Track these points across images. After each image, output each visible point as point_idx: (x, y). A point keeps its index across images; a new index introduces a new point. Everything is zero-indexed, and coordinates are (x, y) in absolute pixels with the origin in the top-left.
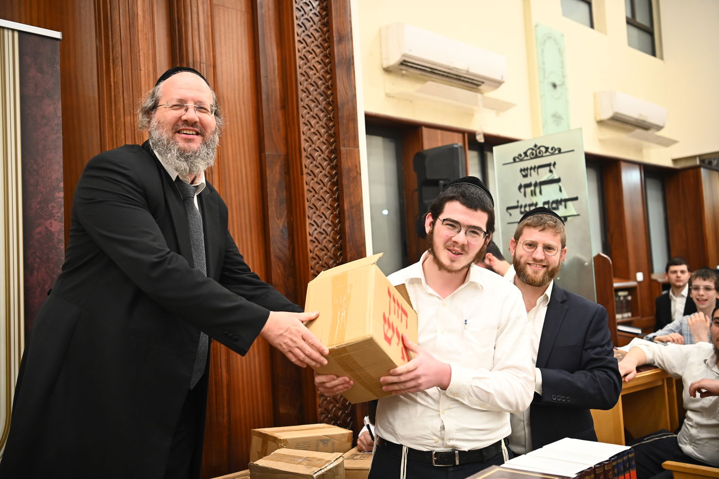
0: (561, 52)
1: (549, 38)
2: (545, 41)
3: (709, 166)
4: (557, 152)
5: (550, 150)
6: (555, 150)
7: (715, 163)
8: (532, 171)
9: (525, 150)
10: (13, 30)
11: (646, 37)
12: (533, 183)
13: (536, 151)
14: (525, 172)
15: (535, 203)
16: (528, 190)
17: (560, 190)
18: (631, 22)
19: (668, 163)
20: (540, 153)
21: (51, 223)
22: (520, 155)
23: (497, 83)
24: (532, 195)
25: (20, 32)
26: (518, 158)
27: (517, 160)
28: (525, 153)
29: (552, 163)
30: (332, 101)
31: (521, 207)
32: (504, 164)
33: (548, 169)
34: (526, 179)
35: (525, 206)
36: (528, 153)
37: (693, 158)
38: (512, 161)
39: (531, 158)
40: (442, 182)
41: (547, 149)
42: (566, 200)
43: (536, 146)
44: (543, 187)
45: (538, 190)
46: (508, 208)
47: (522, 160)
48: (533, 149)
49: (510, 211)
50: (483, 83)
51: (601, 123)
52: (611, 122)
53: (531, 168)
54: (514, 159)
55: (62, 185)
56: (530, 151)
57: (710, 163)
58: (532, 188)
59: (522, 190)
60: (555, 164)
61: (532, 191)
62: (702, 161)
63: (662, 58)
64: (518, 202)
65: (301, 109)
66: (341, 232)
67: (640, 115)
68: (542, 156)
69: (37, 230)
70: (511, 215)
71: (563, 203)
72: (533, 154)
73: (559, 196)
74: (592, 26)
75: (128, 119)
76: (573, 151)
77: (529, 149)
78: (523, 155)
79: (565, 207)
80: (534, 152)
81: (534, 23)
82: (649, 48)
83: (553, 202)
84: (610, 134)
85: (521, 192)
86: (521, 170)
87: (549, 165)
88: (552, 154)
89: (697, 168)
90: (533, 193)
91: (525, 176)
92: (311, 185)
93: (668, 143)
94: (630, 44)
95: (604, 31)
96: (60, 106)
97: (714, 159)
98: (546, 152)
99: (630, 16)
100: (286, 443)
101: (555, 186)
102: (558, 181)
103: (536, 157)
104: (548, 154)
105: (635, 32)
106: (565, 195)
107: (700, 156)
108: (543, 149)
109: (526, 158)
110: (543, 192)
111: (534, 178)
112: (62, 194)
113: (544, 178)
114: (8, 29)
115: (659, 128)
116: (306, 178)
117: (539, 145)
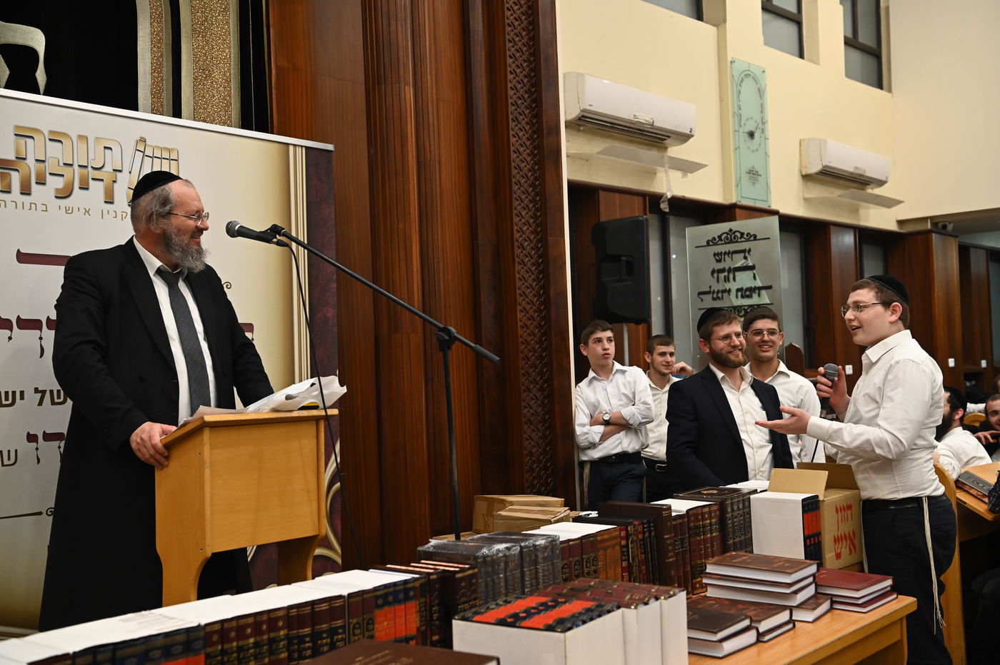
0: (761, 93)
1: (747, 75)
2: (742, 80)
3: (943, 231)
4: (752, 238)
5: (745, 236)
6: (751, 237)
7: (950, 227)
8: (726, 256)
9: (719, 234)
10: (302, 146)
11: (871, 61)
12: (727, 268)
13: (731, 236)
14: (719, 257)
15: (728, 289)
16: (722, 276)
17: (755, 278)
18: (850, 43)
19: (893, 227)
20: (735, 238)
21: (327, 310)
22: (714, 239)
23: (685, 137)
24: (725, 281)
25: (306, 147)
26: (712, 241)
27: (711, 243)
28: (720, 237)
29: (747, 249)
30: (540, 191)
31: (714, 292)
32: (696, 247)
33: (743, 255)
34: (719, 264)
35: (718, 292)
36: (723, 237)
37: (924, 219)
38: (705, 244)
39: (726, 243)
40: (624, 258)
41: (742, 234)
42: (760, 289)
43: (731, 230)
44: (737, 274)
45: (731, 276)
46: (700, 293)
47: (716, 244)
48: (727, 233)
49: (701, 296)
50: (669, 137)
51: (806, 178)
52: (820, 177)
53: (725, 253)
54: (708, 242)
55: (335, 277)
56: (725, 235)
57: (944, 227)
58: (726, 274)
59: (715, 275)
60: (750, 250)
61: (725, 276)
62: (935, 224)
63: (890, 91)
64: (710, 287)
65: (514, 201)
66: (547, 319)
67: (856, 168)
68: (737, 242)
69: (318, 316)
70: (702, 300)
71: (757, 291)
72: (727, 239)
73: (752, 284)
74: (801, 56)
75: (401, 225)
76: (769, 238)
77: (724, 233)
78: (717, 239)
79: (759, 295)
80: (729, 236)
81: (729, 59)
82: (874, 79)
83: (747, 289)
84: (818, 191)
85: (714, 277)
86: (715, 255)
87: (744, 251)
88: (748, 240)
89: (927, 233)
90: (727, 279)
91: (719, 261)
92: (521, 274)
93: (889, 203)
94: (849, 75)
95: (815, 61)
96: (333, 209)
97: (950, 223)
98: (740, 238)
99: (850, 35)
100: (512, 503)
101: (749, 274)
102: (752, 268)
103: (731, 242)
104: (743, 239)
105: (856, 55)
106: (759, 283)
107: (932, 218)
108: (739, 235)
109: (720, 242)
110: (737, 279)
111: (727, 264)
112: (335, 285)
113: (739, 265)
114: (299, 146)
115: (881, 183)
116: (518, 267)
117: (734, 230)
